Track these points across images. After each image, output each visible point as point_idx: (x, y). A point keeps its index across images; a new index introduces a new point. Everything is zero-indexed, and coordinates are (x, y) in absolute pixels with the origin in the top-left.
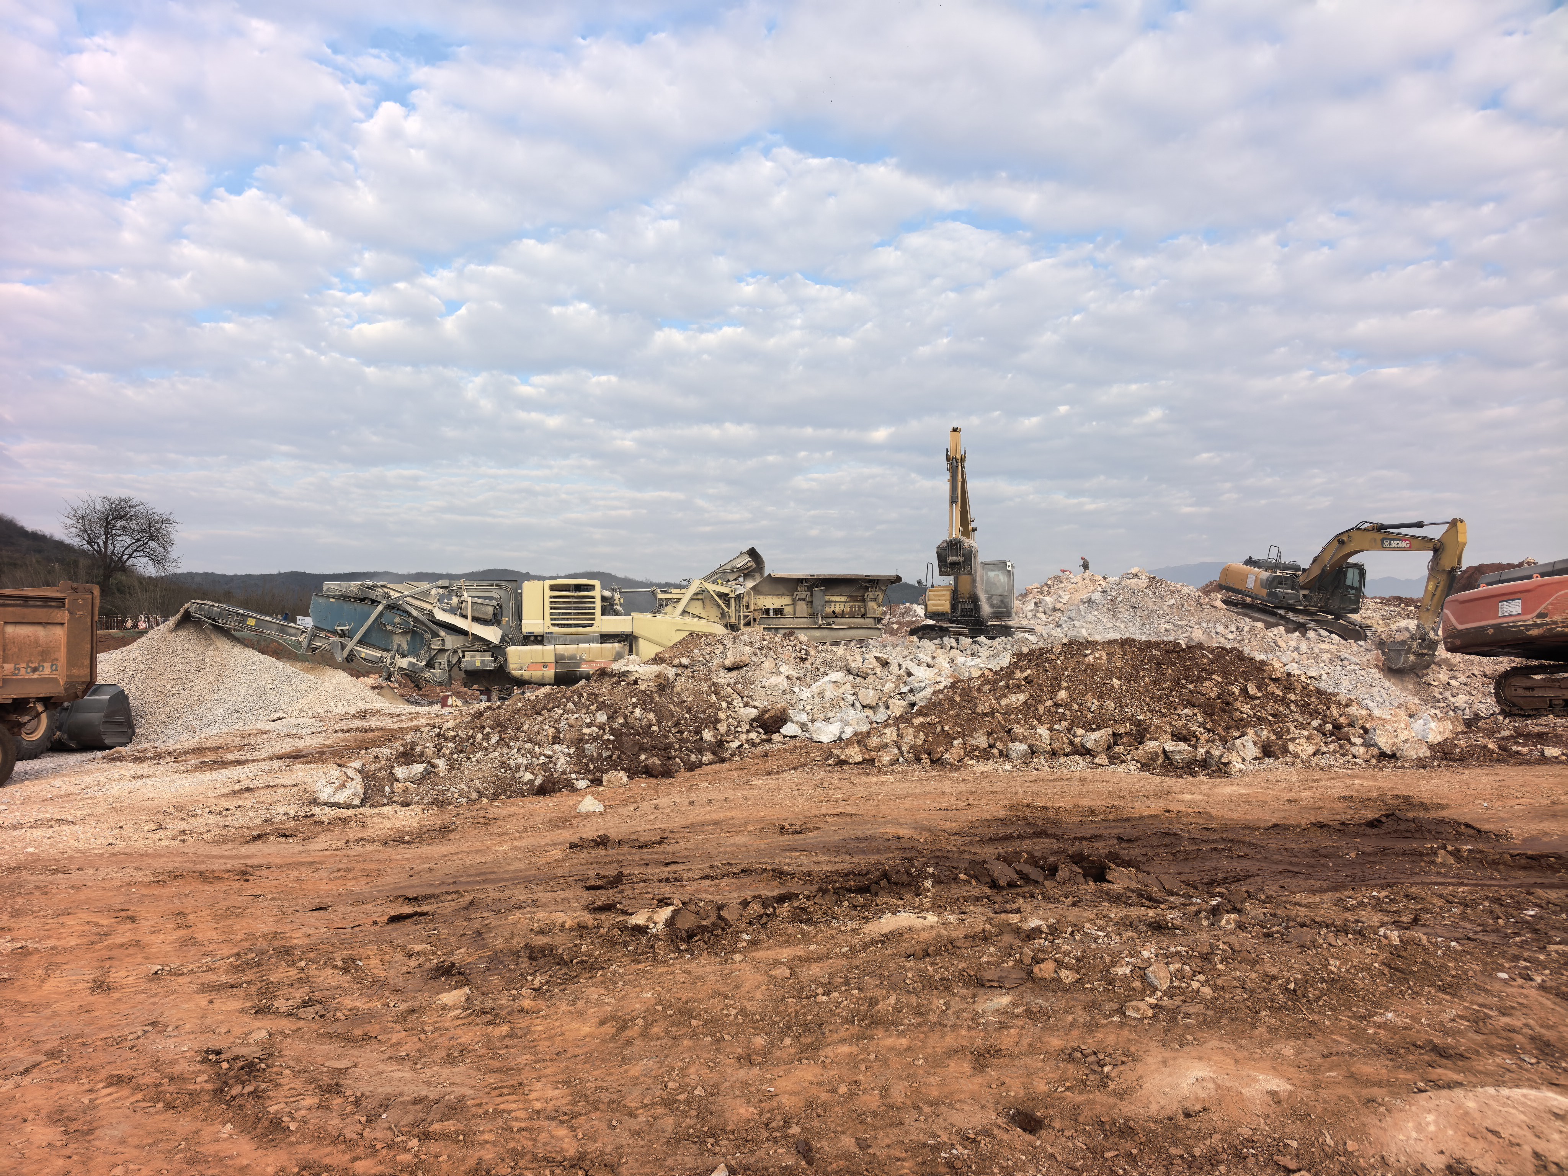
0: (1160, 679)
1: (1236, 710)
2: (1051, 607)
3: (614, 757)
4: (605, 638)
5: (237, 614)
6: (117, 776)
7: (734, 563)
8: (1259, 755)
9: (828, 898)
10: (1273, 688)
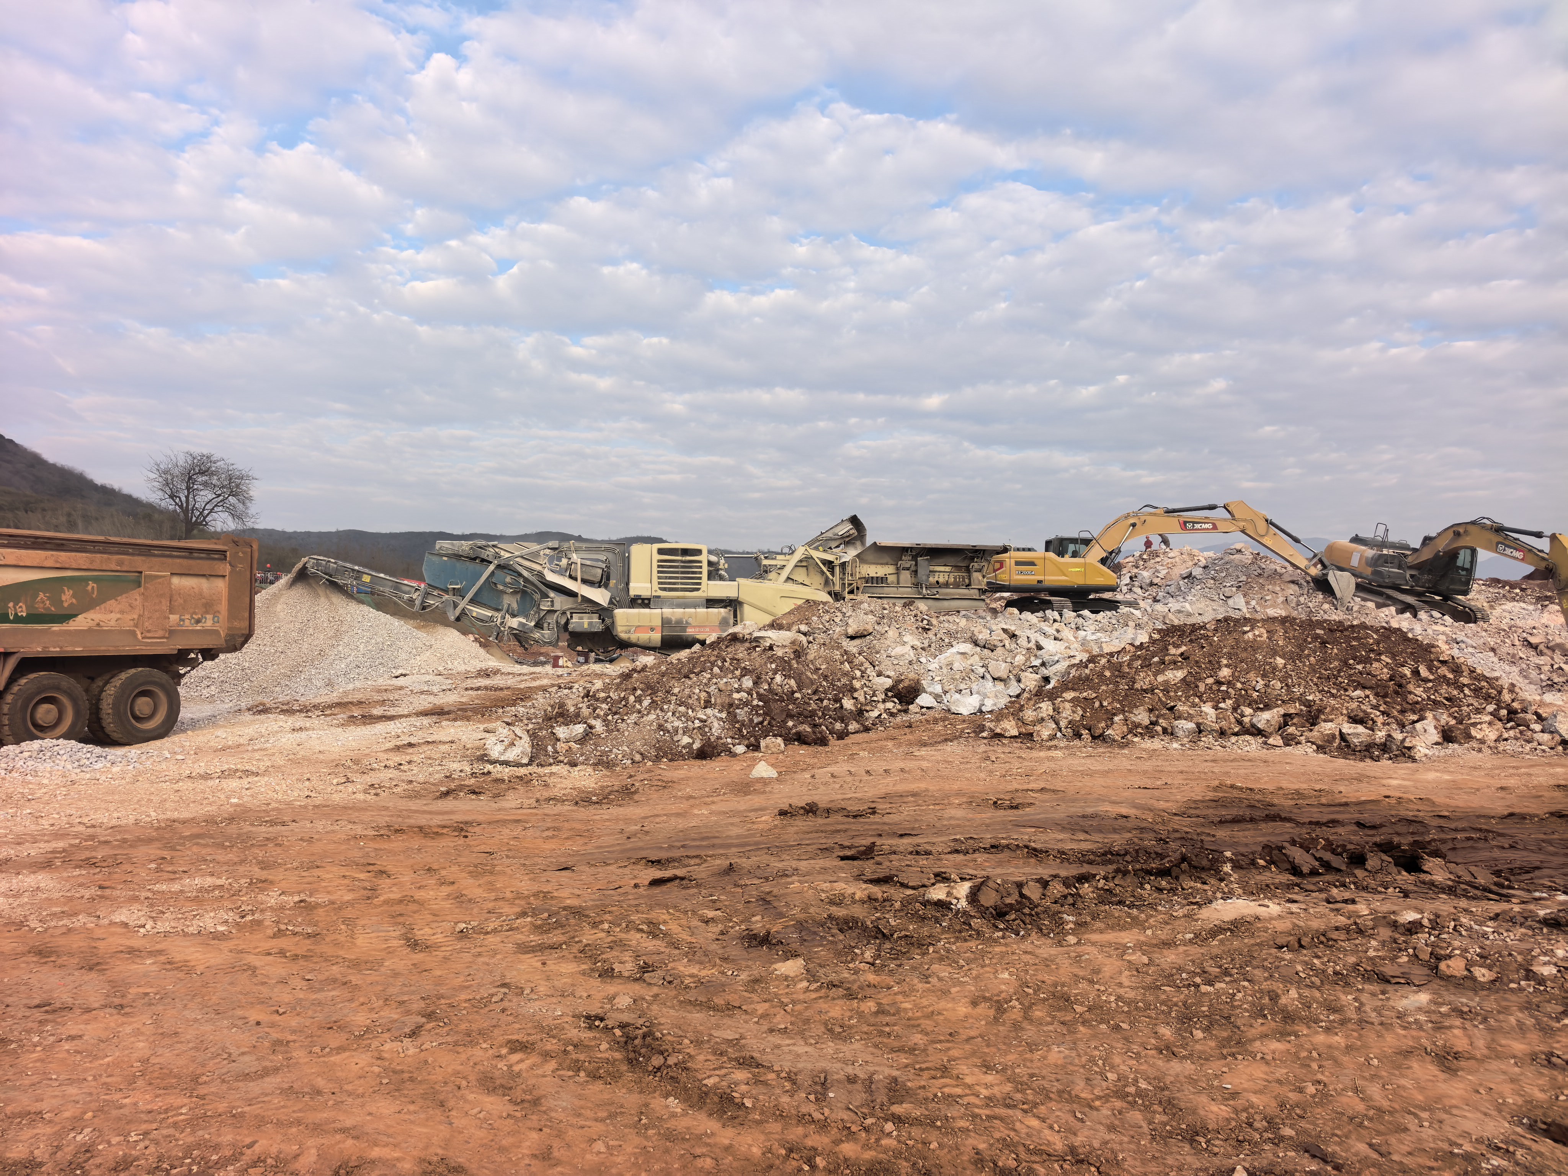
0: (1325, 660)
1: (1410, 693)
2: (1148, 581)
3: (766, 723)
4: (711, 603)
5: (353, 570)
6: (276, 728)
7: (836, 530)
8: (1440, 740)
9: (1129, 879)
10: (1444, 671)
